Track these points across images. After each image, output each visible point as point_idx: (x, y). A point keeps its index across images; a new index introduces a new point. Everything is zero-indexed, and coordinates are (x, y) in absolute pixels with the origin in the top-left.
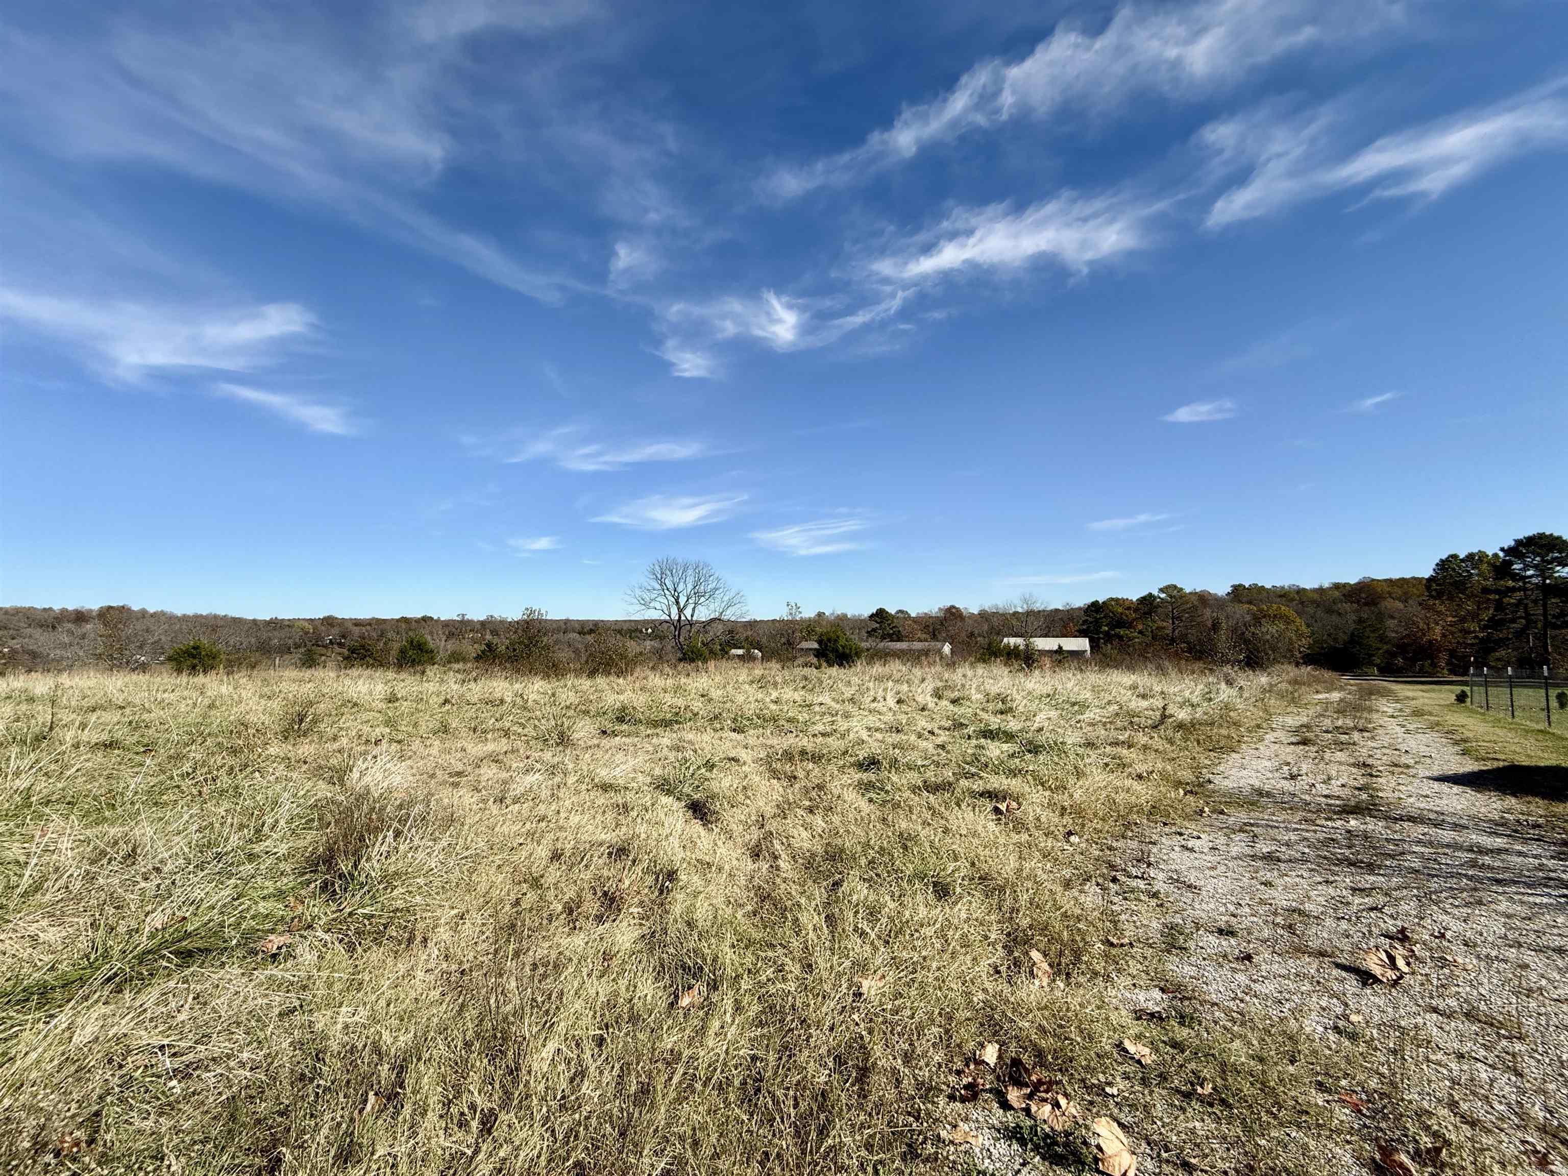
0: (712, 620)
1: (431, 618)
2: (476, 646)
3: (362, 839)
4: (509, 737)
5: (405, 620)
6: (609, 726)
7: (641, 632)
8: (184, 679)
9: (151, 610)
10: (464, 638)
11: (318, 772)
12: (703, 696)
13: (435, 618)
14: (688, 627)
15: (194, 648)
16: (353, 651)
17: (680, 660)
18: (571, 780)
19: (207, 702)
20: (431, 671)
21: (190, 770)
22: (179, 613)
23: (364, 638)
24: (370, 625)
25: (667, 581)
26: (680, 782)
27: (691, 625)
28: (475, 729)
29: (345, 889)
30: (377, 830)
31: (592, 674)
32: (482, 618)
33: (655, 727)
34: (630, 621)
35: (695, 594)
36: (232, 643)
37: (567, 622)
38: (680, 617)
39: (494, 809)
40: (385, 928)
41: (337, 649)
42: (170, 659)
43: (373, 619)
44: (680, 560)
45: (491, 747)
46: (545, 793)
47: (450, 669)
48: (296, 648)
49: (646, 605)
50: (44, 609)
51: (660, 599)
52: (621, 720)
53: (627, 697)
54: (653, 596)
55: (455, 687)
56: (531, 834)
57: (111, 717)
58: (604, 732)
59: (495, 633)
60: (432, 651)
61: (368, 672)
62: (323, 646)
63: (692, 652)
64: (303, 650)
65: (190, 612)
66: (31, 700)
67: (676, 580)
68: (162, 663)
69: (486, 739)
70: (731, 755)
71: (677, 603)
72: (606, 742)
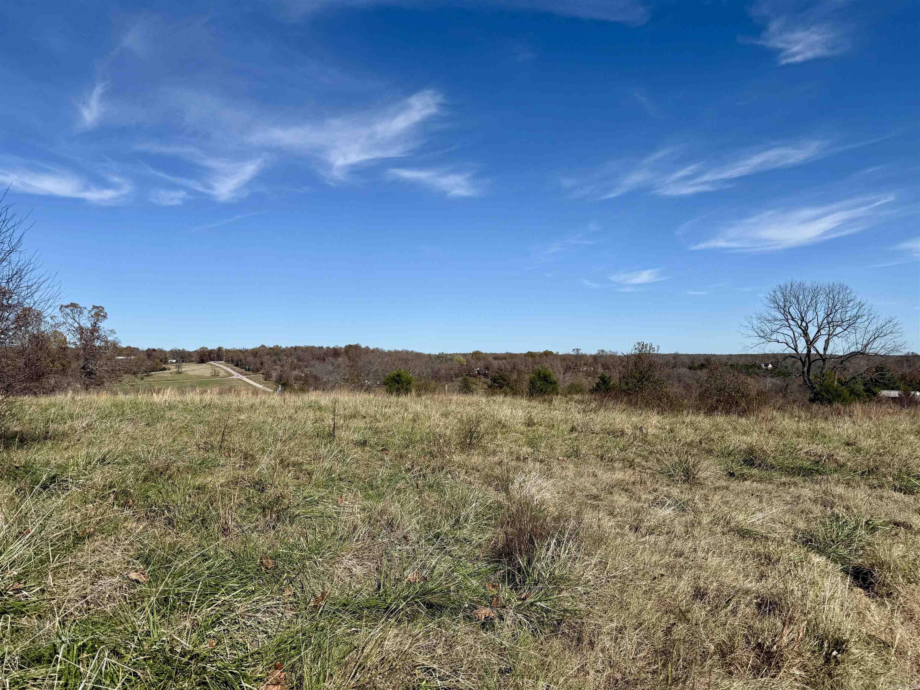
0: (853, 355)
1: (551, 353)
2: (590, 379)
3: (531, 541)
4: (634, 469)
5: (530, 355)
6: (736, 468)
7: (760, 367)
8: (393, 398)
9: (371, 348)
10: (579, 371)
11: (488, 480)
12: (848, 444)
13: (555, 352)
14: (821, 363)
15: (397, 376)
16: (494, 380)
17: (812, 401)
18: (706, 520)
19: (411, 416)
20: (557, 401)
21: (410, 467)
22: (386, 349)
23: (501, 370)
24: (505, 358)
25: (792, 310)
26: (833, 541)
27: (824, 360)
28: (602, 457)
29: (524, 582)
30: (542, 538)
31: (710, 411)
32: (594, 352)
33: (794, 475)
34: (746, 355)
35: (829, 323)
36: (417, 372)
37: (676, 356)
38: (809, 351)
39: (632, 537)
40: (559, 624)
41: (483, 379)
42: (385, 384)
43: (507, 354)
44: (808, 284)
45: (619, 475)
46: (679, 529)
47: (571, 400)
48: (456, 377)
49: (765, 337)
50: (319, 347)
51: (783, 330)
52: (750, 462)
53: (753, 439)
54: (774, 327)
55: (578, 416)
56: (671, 567)
57: (361, 424)
58: (732, 475)
59: (605, 367)
60: (555, 383)
61: (508, 399)
62: (474, 376)
63: (827, 391)
64: (460, 379)
65: (392, 349)
66: (320, 408)
67: (804, 308)
68: (379, 386)
69: (613, 467)
70: (899, 519)
71: (805, 334)
72: (734, 485)
